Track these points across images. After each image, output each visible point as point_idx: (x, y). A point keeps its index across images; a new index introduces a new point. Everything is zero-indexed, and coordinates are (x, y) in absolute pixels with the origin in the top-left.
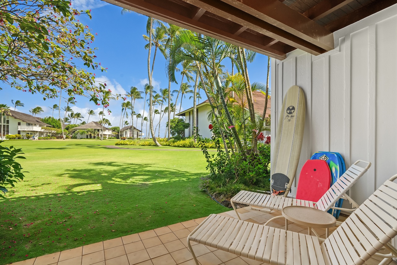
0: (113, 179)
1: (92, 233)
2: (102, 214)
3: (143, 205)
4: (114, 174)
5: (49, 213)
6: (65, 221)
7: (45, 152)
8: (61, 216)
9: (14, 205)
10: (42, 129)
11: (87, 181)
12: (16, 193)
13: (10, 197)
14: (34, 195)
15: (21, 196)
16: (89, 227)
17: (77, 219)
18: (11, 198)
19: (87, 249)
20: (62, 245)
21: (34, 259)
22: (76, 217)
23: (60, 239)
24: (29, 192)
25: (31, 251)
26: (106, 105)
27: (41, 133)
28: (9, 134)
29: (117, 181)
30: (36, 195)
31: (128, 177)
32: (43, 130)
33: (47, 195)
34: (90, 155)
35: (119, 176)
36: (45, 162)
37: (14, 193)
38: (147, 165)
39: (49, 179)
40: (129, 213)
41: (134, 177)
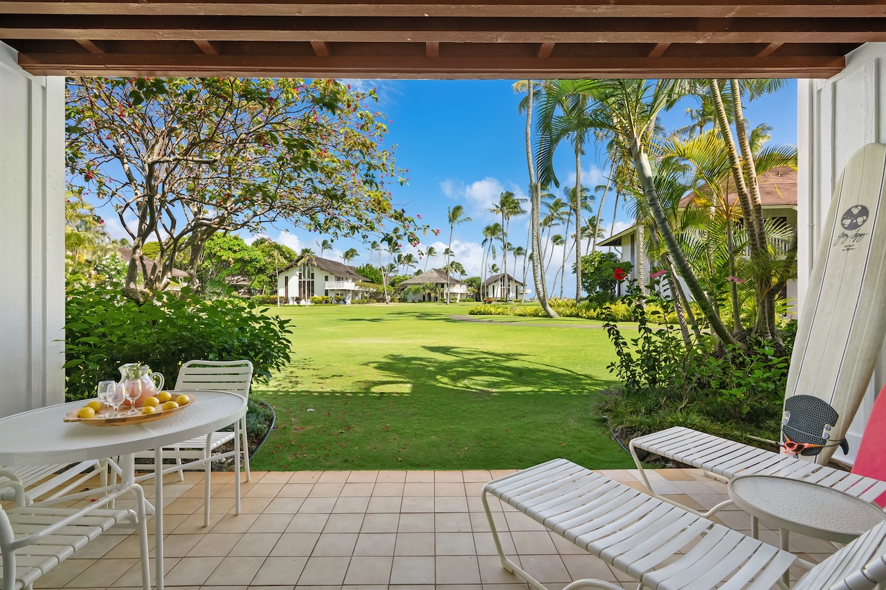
0: (438, 377)
1: (369, 456)
2: (394, 431)
3: (463, 428)
4: (443, 369)
5: (327, 418)
6: (341, 432)
7: (355, 326)
8: (339, 425)
9: (293, 401)
10: (356, 285)
11: (394, 377)
12: (299, 385)
13: (291, 390)
14: (318, 390)
15: (304, 389)
16: (369, 447)
17: (358, 433)
18: (292, 392)
19: (355, 475)
20: (328, 464)
21: (292, 473)
22: (357, 429)
23: (327, 455)
24: (314, 385)
25: (292, 463)
26: (416, 242)
27: (355, 293)
28: (315, 296)
29: (443, 382)
30: (321, 390)
31: (463, 376)
32: (357, 288)
33: (333, 393)
34: (417, 333)
35: (451, 374)
36: (350, 342)
37: (297, 384)
38: (509, 357)
39: (344, 369)
40: (433, 437)
41: (473, 378)
